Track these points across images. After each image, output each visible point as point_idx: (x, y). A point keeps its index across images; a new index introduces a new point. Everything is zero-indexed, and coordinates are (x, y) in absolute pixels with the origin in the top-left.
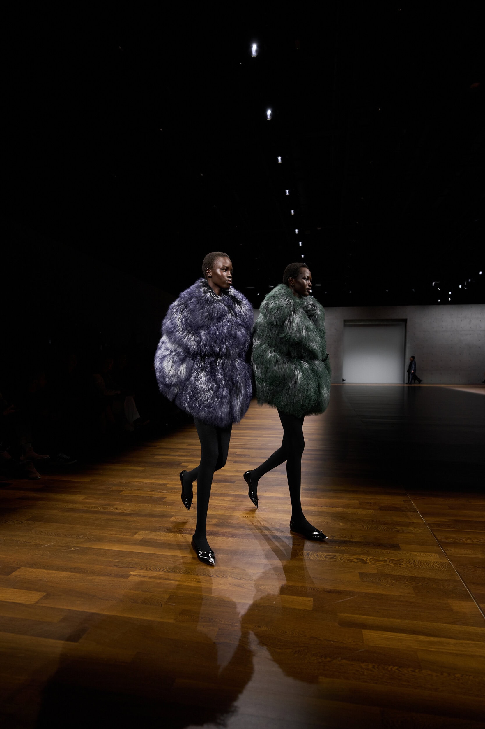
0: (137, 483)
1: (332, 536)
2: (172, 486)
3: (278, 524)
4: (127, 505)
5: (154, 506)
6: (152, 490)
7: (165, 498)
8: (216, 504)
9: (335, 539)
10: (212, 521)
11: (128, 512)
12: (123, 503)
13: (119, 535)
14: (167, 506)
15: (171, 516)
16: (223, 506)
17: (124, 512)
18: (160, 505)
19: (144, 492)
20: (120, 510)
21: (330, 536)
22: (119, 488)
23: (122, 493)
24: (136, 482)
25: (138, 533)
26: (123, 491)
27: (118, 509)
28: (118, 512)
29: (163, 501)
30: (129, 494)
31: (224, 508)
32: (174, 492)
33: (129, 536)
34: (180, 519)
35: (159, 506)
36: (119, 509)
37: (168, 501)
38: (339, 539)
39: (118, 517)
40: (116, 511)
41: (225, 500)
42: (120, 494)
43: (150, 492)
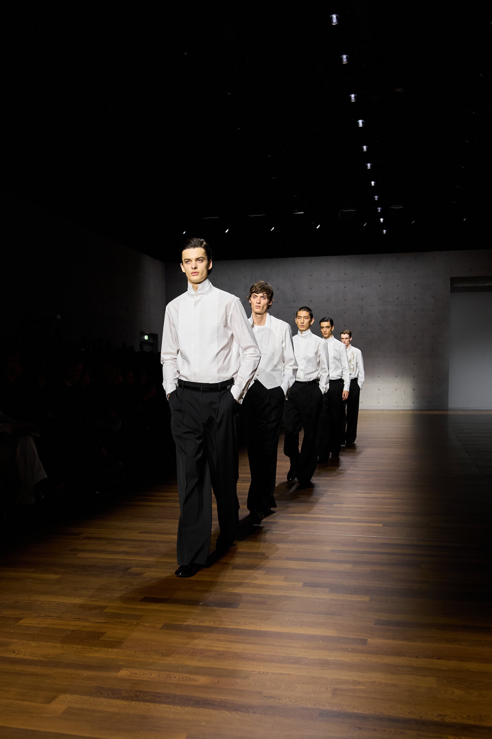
0: (49, 604)
1: (440, 715)
2: (115, 611)
3: (329, 689)
4: (33, 644)
5: (84, 648)
6: (79, 619)
7: (104, 633)
8: (205, 648)
9: (447, 721)
10: (197, 680)
11: (36, 659)
12: (25, 642)
13: (22, 700)
14: (110, 650)
15: (119, 668)
16: (217, 651)
17: (29, 658)
18: (95, 646)
19: (62, 621)
20: (20, 654)
21: (437, 716)
22: (14, 613)
23: (22, 622)
24: (45, 602)
25: (56, 699)
26: (22, 619)
27: (16, 652)
28: (16, 657)
29: (101, 639)
30: (35, 625)
31: (220, 655)
32: (121, 622)
33: (41, 703)
34: (136, 674)
35: (93, 648)
36: (18, 652)
37: (111, 640)
38: (455, 721)
39: (18, 668)
40: (13, 655)
41: (220, 641)
42: (18, 624)
43: (74, 622)
